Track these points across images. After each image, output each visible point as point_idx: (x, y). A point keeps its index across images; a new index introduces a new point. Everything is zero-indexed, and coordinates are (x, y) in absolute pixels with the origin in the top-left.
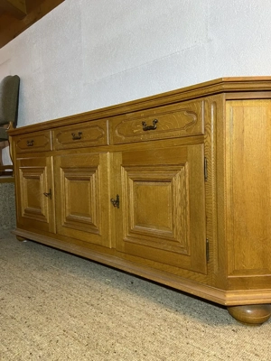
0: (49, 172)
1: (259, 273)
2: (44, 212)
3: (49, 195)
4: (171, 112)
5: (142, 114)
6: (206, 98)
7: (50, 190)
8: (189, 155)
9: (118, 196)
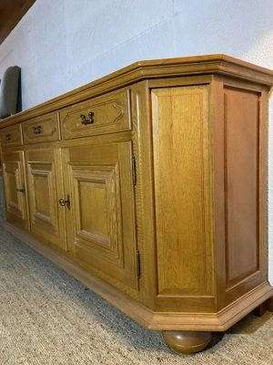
0: (22, 167)
1: (194, 294)
2: (20, 208)
3: (23, 191)
4: (104, 104)
5: (82, 105)
6: (132, 87)
7: (24, 186)
8: (119, 154)
9: (68, 197)
